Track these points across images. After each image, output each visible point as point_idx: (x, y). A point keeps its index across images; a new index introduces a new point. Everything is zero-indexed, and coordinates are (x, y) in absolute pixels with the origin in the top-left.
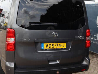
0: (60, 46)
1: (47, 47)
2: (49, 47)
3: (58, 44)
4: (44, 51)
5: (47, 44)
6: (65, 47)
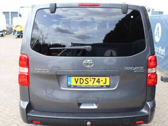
0: (99, 82)
1: (76, 82)
2: (80, 83)
3: (95, 79)
4: (73, 88)
5: (77, 78)
6: (108, 84)
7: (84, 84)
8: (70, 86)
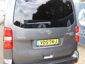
0: (53, 42)
1: (42, 44)
2: (44, 44)
3: (51, 40)
4: (40, 47)
5: (41, 41)
6: (58, 43)
7: (46, 44)
8: (38, 46)
